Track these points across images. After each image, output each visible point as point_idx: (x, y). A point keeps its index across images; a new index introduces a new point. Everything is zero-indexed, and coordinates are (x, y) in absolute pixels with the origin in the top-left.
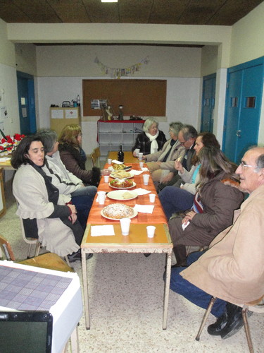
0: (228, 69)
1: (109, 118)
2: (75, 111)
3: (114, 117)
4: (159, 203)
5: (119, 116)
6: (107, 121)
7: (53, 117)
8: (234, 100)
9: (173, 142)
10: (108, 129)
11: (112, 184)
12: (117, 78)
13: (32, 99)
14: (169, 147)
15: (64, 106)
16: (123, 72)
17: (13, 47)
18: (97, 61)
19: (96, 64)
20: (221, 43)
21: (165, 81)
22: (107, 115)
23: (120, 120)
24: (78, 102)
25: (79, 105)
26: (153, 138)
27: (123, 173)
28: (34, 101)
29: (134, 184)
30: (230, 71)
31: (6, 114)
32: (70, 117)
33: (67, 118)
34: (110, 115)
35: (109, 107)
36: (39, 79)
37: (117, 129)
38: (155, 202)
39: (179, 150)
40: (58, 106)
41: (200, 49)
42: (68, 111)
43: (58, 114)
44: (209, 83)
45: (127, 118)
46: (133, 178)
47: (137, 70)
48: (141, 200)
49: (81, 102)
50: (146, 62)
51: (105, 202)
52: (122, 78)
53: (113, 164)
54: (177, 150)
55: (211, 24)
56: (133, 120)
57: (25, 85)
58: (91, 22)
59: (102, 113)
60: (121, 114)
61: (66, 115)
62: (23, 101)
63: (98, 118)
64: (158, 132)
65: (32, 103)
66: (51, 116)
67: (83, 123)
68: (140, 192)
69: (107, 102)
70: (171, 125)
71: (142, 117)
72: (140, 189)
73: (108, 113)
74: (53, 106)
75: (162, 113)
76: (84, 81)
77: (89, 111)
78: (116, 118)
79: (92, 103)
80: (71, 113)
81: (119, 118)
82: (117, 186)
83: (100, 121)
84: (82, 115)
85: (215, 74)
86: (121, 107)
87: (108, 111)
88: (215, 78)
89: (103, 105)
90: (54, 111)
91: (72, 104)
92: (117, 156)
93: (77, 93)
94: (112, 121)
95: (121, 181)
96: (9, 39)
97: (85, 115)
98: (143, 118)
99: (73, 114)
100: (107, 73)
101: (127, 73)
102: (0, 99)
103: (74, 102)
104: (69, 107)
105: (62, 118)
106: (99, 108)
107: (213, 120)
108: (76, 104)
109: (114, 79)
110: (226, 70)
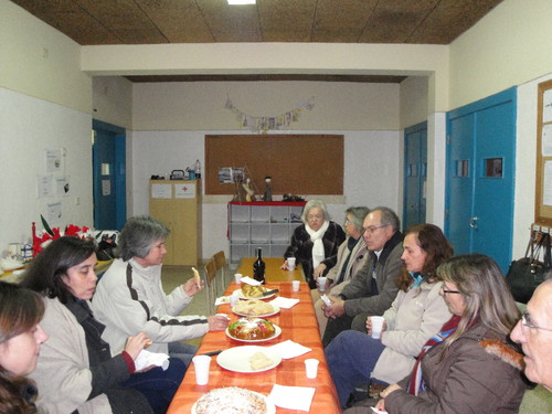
0: (448, 114)
1: (248, 199)
2: (192, 186)
3: (257, 196)
5: (265, 194)
6: (245, 203)
7: (154, 196)
8: (460, 164)
10: (244, 216)
11: (232, 332)
12: (261, 132)
13: (121, 165)
14: (347, 251)
15: (172, 178)
16: (272, 122)
17: (89, 81)
18: (229, 106)
19: (228, 111)
20: (432, 73)
21: (341, 138)
22: (244, 193)
23: (267, 202)
24: (198, 172)
25: (198, 176)
26: (316, 236)
27: (261, 307)
28: (125, 170)
29: (278, 331)
30: (451, 117)
31: (66, 190)
32: (181, 197)
33: (177, 197)
34: (250, 192)
35: (248, 180)
36: (134, 134)
37: (262, 215)
38: (319, 379)
40: (163, 178)
41: (397, 85)
42: (179, 186)
43: (163, 191)
44: (415, 138)
45: (279, 198)
47: (294, 119)
48: (287, 372)
49: (203, 172)
50: (310, 107)
51: (211, 377)
52: (270, 132)
53: (243, 285)
55: (413, 42)
56: (288, 202)
57: (109, 143)
58: (216, 41)
59: (236, 189)
60: (267, 191)
61: (177, 192)
62: (106, 169)
63: (230, 198)
65: (121, 172)
66: (150, 193)
67: (204, 206)
68: (290, 349)
69: (246, 171)
70: (349, 211)
72: (289, 341)
73: (247, 189)
74: (154, 178)
75: (335, 187)
76: (208, 137)
77: (215, 187)
78: (258, 198)
79: (220, 173)
80: (185, 189)
81: (265, 198)
82: (242, 336)
83: (232, 203)
84: (203, 192)
85: (426, 122)
86: (268, 180)
87: (246, 187)
88: (426, 129)
89: (239, 179)
90: (157, 185)
91: (187, 174)
92: (252, 269)
93: (194, 154)
94: (254, 202)
95: (250, 325)
96: (83, 69)
97: (208, 192)
98: (303, 197)
99: (187, 191)
100: (245, 125)
101: (278, 125)
102: (57, 165)
103: (190, 172)
104: (181, 179)
105: (170, 197)
106: (232, 181)
107: (425, 200)
108: (193, 175)
109: (256, 133)
110: (444, 115)
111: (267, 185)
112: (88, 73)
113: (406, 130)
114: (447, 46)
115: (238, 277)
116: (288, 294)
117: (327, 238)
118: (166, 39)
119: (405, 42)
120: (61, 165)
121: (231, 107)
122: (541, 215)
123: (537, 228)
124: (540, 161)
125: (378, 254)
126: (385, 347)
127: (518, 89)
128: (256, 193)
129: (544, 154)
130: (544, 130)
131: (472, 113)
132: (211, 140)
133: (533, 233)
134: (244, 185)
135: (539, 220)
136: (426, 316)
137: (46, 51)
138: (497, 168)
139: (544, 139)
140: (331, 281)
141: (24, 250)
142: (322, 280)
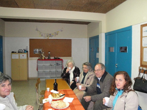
0: (106, 33)
1: (43, 58)
2: (25, 55)
3: (46, 58)
5: (48, 57)
6: (42, 60)
7: (13, 58)
10: (43, 63)
12: (47, 38)
13: (1, 48)
15: (19, 52)
18: (37, 30)
19: (37, 31)
21: (70, 40)
22: (42, 56)
23: (49, 59)
24: (27, 50)
25: (27, 52)
30: (107, 35)
32: (21, 58)
34: (44, 57)
35: (43, 53)
36: (6, 38)
37: (47, 63)
40: (16, 52)
42: (21, 55)
43: (16, 56)
45: (53, 58)
47: (57, 34)
49: (29, 50)
50: (62, 31)
52: (50, 38)
56: (55, 59)
58: (35, 8)
59: (39, 55)
60: (49, 56)
63: (38, 58)
65: (1, 50)
66: (11, 57)
67: (29, 61)
69: (42, 50)
71: (60, 58)
73: (43, 56)
74: (13, 52)
75: (69, 55)
76: (30, 39)
77: (32, 55)
78: (47, 58)
79: (34, 50)
80: (23, 56)
81: (48, 58)
83: (38, 60)
85: (98, 36)
86: (49, 53)
87: (42, 55)
89: (40, 52)
90: (14, 55)
91: (23, 51)
92: (53, 86)
93: (26, 45)
94: (45, 60)
97: (30, 57)
98: (61, 58)
100: (42, 36)
101: (52, 36)
103: (24, 50)
104: (22, 53)
105: (18, 58)
106: (38, 53)
108: (25, 51)
109: (45, 38)
110: (104, 34)
111: (49, 54)
113: (90, 38)
114: (105, 14)
115: (48, 89)
117: (74, 72)
118: (18, 7)
121: (38, 30)
122: (143, 64)
123: (141, 68)
124: (142, 48)
127: (132, 27)
129: (143, 46)
130: (143, 39)
131: (115, 33)
132: (31, 40)
133: (140, 70)
134: (42, 54)
138: (125, 50)
139: (143, 41)
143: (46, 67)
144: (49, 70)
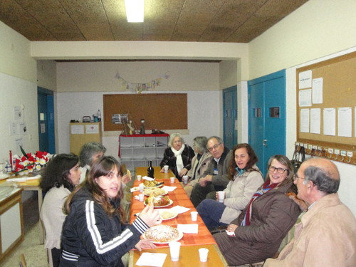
0: (248, 82)
1: (131, 133)
2: (96, 126)
3: (136, 131)
4: (202, 222)
5: (141, 130)
7: (72, 133)
8: (256, 110)
9: (199, 156)
10: (130, 143)
12: (138, 92)
13: (51, 114)
14: (197, 161)
15: (84, 121)
16: (145, 86)
17: (35, 63)
18: (118, 77)
19: (117, 80)
20: (239, 59)
21: (185, 95)
22: (128, 129)
23: (142, 135)
24: (99, 117)
25: (100, 120)
26: (178, 154)
27: (157, 190)
28: (53, 116)
29: (171, 202)
30: (250, 84)
31: (25, 130)
32: (90, 133)
33: (87, 133)
34: (132, 129)
35: (131, 122)
36: (58, 94)
37: (140, 143)
38: (198, 221)
39: (207, 164)
40: (78, 121)
41: (218, 64)
42: (88, 126)
43: (78, 129)
44: (230, 95)
45: (150, 132)
46: (167, 194)
47: (157, 84)
48: (182, 219)
49: (102, 118)
50: (167, 77)
52: (143, 92)
53: (144, 181)
54: (205, 164)
55: (229, 42)
56: (155, 134)
57: (45, 100)
58: (114, 40)
59: (123, 127)
60: (143, 128)
61: (87, 130)
62: (42, 117)
63: (120, 132)
64: (183, 147)
65: (51, 118)
66: (70, 132)
67: (103, 138)
68: (179, 210)
69: (129, 116)
71: (164, 131)
72: (178, 206)
73: (130, 127)
74: (72, 121)
75: (183, 125)
76: (105, 96)
77: (109, 126)
78: (138, 132)
79: (113, 117)
80: (92, 128)
81: (141, 132)
83: (121, 135)
84: (103, 130)
85: (236, 86)
86: (143, 121)
87: (129, 126)
88: (236, 90)
89: (124, 120)
90: (74, 126)
91: (92, 119)
92: (147, 172)
93: (97, 107)
94: (134, 135)
95: (157, 200)
96: (32, 56)
97: (106, 130)
98: (167, 131)
99: (94, 129)
100: (127, 88)
101: (148, 88)
102: (20, 115)
103: (95, 117)
104: (89, 122)
105: (83, 133)
106: (120, 123)
107: (237, 131)
108: (96, 119)
109: (134, 93)
110: (246, 82)
111: (142, 124)
112: (35, 58)
113: (224, 90)
114: (247, 44)
115: (139, 177)
116: (169, 185)
117: (183, 154)
118: (85, 39)
119: (224, 41)
120: (22, 116)
121: (119, 77)
122: (300, 137)
123: (298, 144)
124: (298, 109)
125: (217, 161)
126: (225, 206)
127: (286, 71)
128: (135, 129)
129: (300, 106)
130: (300, 93)
131: (262, 82)
132: (107, 98)
133: (296, 147)
134: (128, 125)
135: (299, 140)
136: (246, 189)
137: (13, 45)
138: (276, 113)
139: (300, 97)
140: (190, 178)
141: (7, 167)
142: (185, 178)
143: (137, 151)
144: (142, 157)
